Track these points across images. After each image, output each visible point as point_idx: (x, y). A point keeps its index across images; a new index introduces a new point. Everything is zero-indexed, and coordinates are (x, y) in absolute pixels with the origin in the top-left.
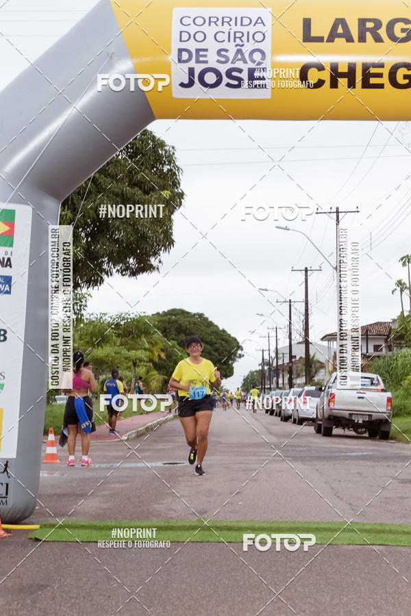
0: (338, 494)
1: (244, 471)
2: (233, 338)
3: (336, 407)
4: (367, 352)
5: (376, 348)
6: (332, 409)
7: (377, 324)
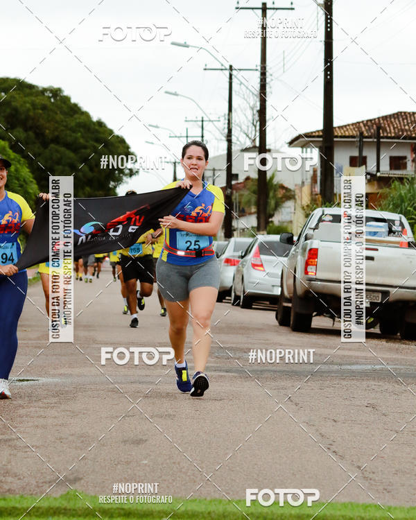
0: (333, 448)
1: (146, 396)
2: (118, 137)
3: (319, 276)
4: (378, 170)
5: (397, 163)
6: (311, 280)
7: (398, 115)
